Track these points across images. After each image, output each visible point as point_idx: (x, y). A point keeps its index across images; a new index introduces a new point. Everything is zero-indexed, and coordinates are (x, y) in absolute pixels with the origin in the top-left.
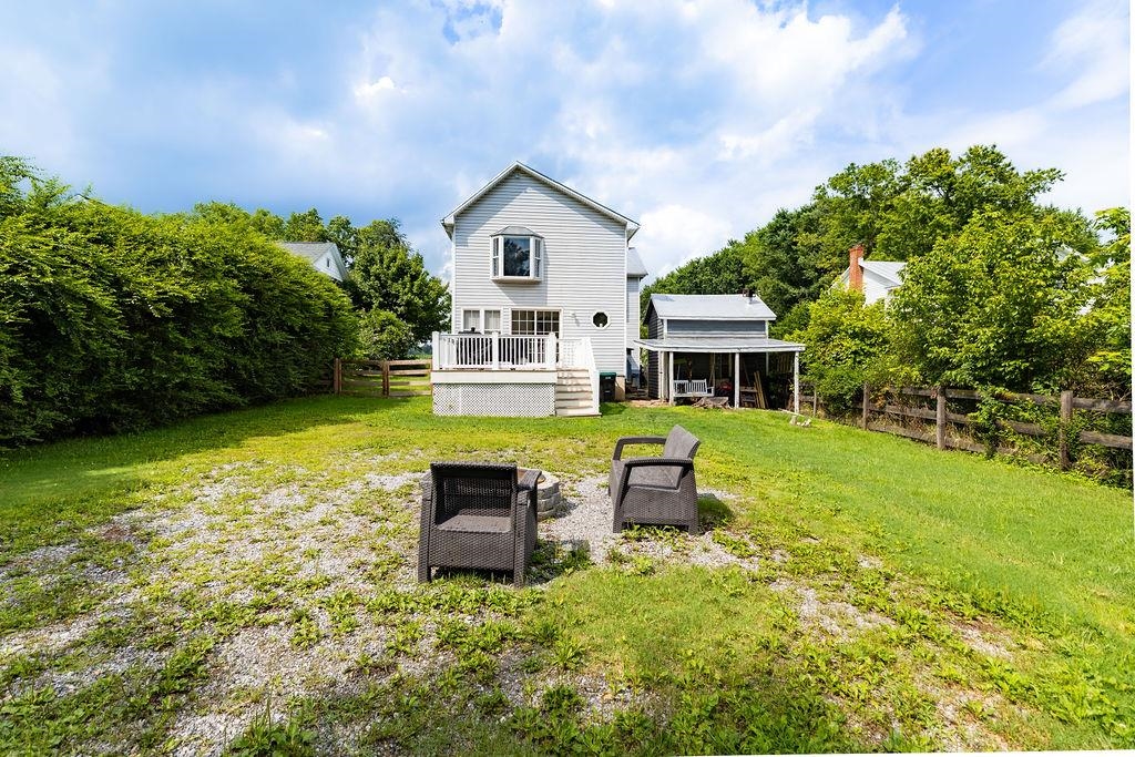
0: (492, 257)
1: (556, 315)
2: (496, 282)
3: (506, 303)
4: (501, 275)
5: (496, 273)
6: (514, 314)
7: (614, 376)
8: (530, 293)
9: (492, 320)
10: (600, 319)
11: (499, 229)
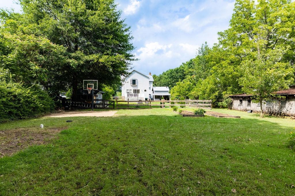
0: (130, 83)
1: (139, 90)
2: (131, 86)
3: (132, 89)
4: (132, 85)
5: (131, 84)
6: (133, 90)
7: (147, 98)
8: (135, 87)
9: (130, 91)
10: (145, 91)
11: (132, 78)
